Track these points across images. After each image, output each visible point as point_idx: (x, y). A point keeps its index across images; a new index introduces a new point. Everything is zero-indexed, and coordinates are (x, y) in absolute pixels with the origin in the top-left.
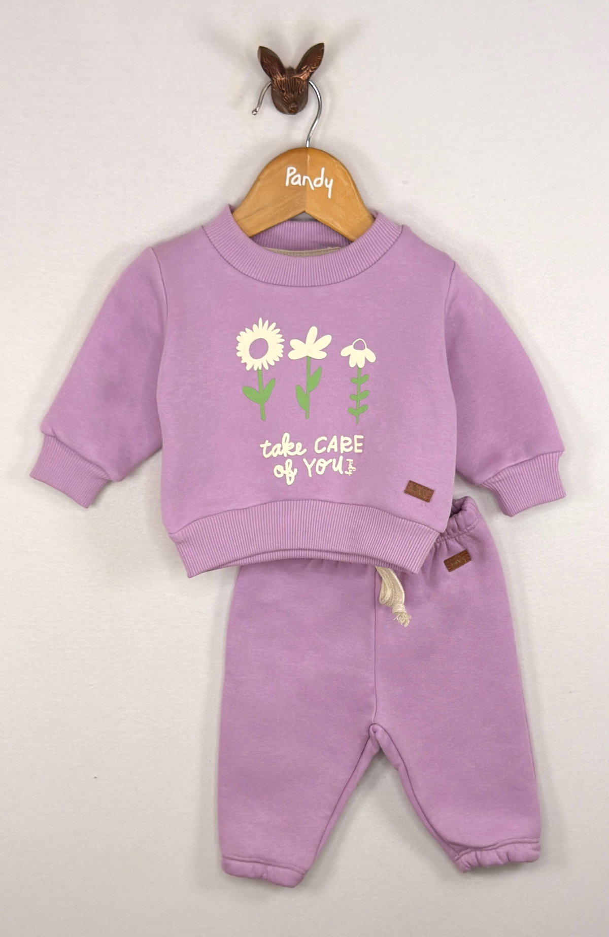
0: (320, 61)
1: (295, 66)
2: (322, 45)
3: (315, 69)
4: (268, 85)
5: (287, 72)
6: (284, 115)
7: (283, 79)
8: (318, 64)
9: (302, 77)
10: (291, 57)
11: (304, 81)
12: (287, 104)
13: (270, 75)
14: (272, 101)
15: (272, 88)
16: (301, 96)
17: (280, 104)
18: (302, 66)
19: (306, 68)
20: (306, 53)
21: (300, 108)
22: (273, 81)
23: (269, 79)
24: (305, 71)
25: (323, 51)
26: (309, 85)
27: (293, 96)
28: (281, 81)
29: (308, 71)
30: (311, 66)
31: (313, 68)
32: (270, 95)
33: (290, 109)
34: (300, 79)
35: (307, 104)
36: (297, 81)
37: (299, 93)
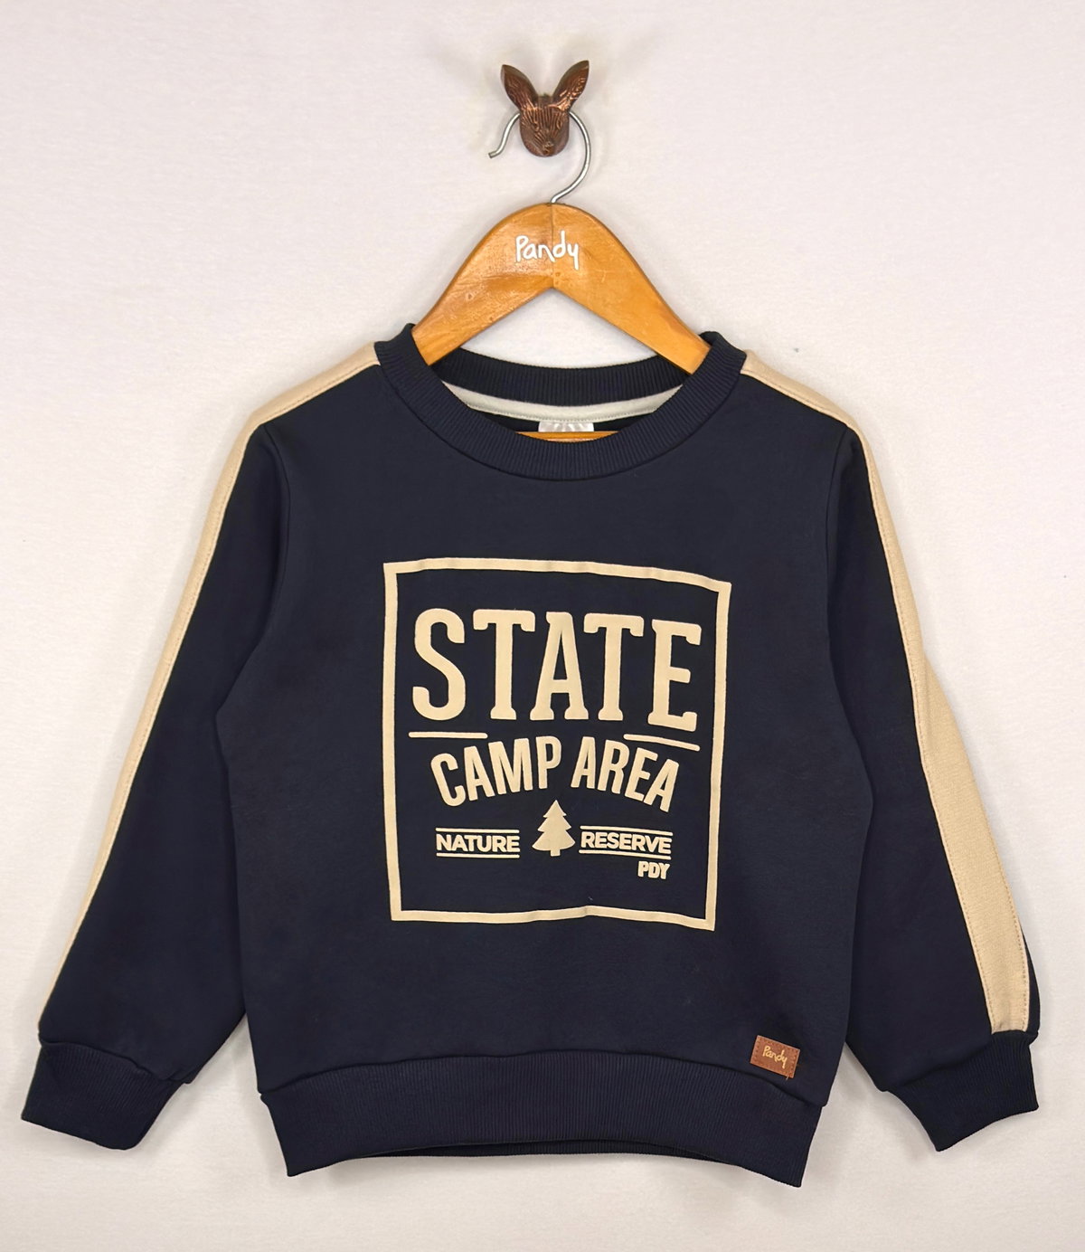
0: (584, 85)
1: (551, 92)
2: (586, 63)
3: (578, 96)
4: (517, 116)
5: (540, 99)
6: (537, 157)
7: (535, 109)
8: (582, 90)
9: (560, 107)
10: (546, 80)
11: (562, 112)
12: (541, 143)
13: (518, 104)
14: (521, 139)
15: (521, 121)
16: (559, 131)
17: (531, 142)
18: (560, 93)
19: (566, 94)
20: (567, 73)
21: (558, 148)
22: (521, 111)
23: (517, 109)
24: (565, 98)
25: (587, 70)
26: (571, 119)
27: (548, 131)
28: (532, 111)
29: (568, 98)
30: (572, 92)
31: (575, 94)
32: (519, 128)
33: (544, 149)
34: (557, 109)
35: (568, 144)
36: (553, 111)
37: (556, 128)
